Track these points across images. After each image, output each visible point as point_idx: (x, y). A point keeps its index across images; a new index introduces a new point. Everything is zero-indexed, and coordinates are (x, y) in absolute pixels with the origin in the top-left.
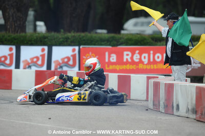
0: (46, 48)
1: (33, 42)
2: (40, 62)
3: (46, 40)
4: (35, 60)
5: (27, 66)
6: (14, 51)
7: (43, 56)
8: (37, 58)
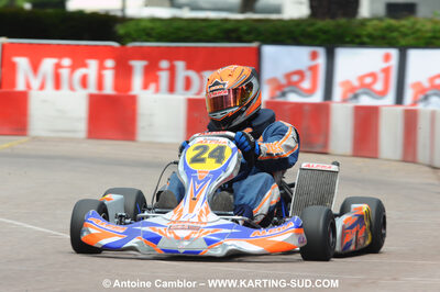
0: (394, 53)
1: (366, 39)
3: (395, 34)
4: (368, 80)
5: (350, 95)
6: (321, 61)
7: (386, 71)
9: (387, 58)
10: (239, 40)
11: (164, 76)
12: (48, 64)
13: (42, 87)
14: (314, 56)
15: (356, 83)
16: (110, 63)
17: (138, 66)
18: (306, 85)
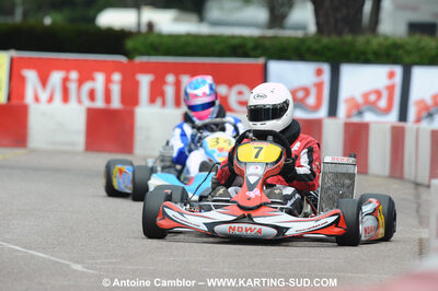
0: (398, 70)
2: (383, 103)
3: (400, 52)
4: (373, 97)
5: (355, 112)
6: (326, 77)
7: (391, 89)
8: (378, 93)
9: (391, 75)
10: (246, 55)
11: (170, 91)
12: (56, 77)
13: (51, 100)
14: (319, 72)
15: (360, 100)
16: (117, 77)
17: (145, 80)
18: (311, 101)
